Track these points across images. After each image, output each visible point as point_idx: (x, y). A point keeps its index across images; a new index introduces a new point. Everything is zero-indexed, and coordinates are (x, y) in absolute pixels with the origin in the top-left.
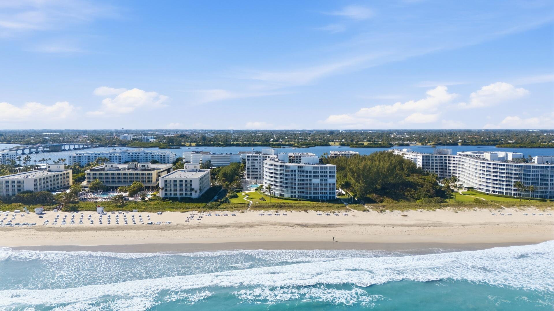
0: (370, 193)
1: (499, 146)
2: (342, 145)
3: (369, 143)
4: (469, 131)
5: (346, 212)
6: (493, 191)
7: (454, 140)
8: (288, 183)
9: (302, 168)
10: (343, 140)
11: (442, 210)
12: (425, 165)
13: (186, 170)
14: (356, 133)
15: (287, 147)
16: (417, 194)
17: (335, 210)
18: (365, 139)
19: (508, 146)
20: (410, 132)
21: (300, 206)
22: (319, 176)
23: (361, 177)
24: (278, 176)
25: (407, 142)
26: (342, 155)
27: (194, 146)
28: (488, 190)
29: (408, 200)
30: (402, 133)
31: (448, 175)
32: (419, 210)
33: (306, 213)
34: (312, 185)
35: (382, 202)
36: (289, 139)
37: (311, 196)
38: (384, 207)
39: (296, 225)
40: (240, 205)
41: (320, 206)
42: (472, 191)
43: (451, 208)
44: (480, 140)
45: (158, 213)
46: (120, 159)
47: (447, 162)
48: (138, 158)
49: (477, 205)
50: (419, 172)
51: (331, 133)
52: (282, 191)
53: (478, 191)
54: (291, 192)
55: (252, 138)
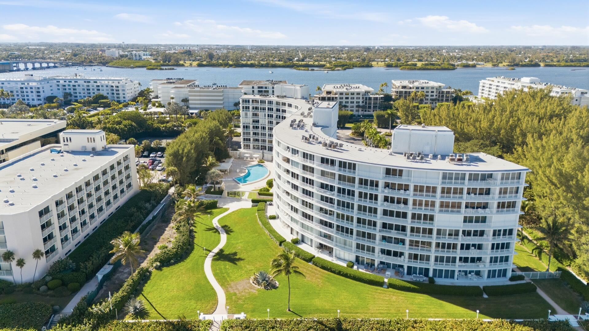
3: (423, 63)
8: (350, 219)
9: (401, 175)
10: (387, 60)
22: (463, 205)
25: (473, 63)
27: (195, 66)
34: (435, 232)
36: (319, 58)
52: (329, 237)
54: (358, 246)
55: (272, 56)
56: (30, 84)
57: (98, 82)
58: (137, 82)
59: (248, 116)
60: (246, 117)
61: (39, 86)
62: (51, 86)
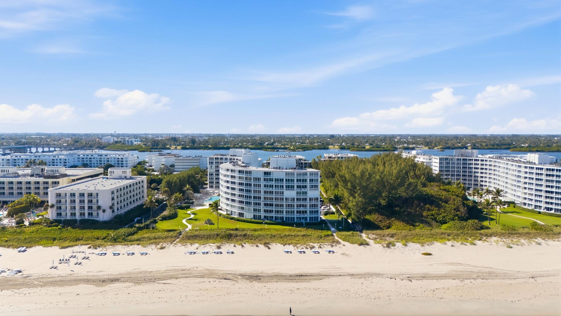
0: (370, 213)
1: (513, 150)
2: (342, 148)
3: (371, 146)
4: (475, 136)
5: (332, 246)
6: (546, 208)
7: (463, 144)
8: (250, 197)
9: (270, 174)
10: (343, 144)
11: (486, 243)
12: (443, 171)
13: (111, 177)
14: (358, 137)
15: (282, 150)
16: (441, 214)
17: (315, 243)
18: (366, 142)
19: (524, 150)
20: (414, 137)
21: (260, 235)
22: (295, 187)
23: (358, 188)
24: (236, 186)
25: (413, 146)
26: (339, 158)
27: (179, 149)
28: (537, 206)
29: (429, 224)
30: (406, 137)
31: (474, 184)
32: (449, 243)
33: (267, 248)
34: (284, 199)
35: (389, 227)
36: (286, 143)
37: (283, 217)
38: (392, 236)
39: (240, 277)
40: (166, 234)
41: (292, 235)
42: (514, 207)
43: (499, 239)
44: (491, 144)
45: (19, 249)
46: (66, 162)
47: (473, 166)
48: (90, 161)
49: (538, 233)
50: (437, 179)
51: (332, 136)
52: (242, 208)
53: (524, 208)
54: (254, 210)
55: (246, 142)
56: (60, 157)
57: (108, 155)
58: (137, 156)
59: (213, 168)
60: (211, 169)
61: (66, 158)
62: (74, 159)
